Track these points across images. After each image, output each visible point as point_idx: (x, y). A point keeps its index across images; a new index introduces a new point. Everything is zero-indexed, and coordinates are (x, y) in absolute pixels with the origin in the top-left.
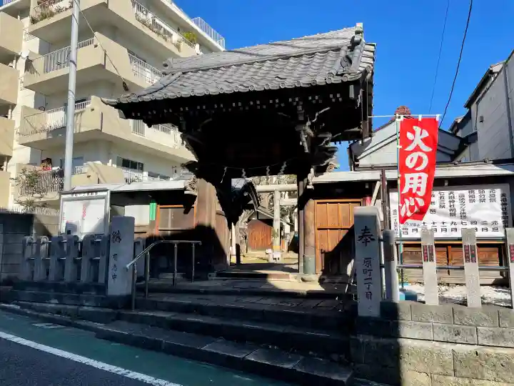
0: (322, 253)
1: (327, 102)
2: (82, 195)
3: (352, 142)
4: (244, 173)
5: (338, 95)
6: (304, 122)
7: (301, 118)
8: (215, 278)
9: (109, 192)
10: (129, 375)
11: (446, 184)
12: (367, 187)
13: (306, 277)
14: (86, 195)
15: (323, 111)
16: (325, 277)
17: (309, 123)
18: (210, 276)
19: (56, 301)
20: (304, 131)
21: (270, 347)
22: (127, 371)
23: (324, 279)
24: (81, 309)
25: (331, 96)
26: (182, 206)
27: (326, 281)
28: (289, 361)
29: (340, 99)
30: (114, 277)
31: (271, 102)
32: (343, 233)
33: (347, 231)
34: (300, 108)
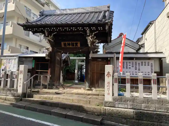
1: (97, 30)
3: (104, 44)
5: (101, 28)
6: (89, 36)
7: (88, 34)
8: (55, 88)
9: (18, 56)
10: (27, 119)
11: (134, 59)
12: (109, 59)
15: (96, 32)
17: (91, 36)
18: (53, 87)
20: (89, 39)
22: (26, 117)
25: (99, 28)
27: (94, 90)
28: (81, 115)
29: (102, 29)
30: (20, 86)
31: (78, 28)
34: (88, 31)
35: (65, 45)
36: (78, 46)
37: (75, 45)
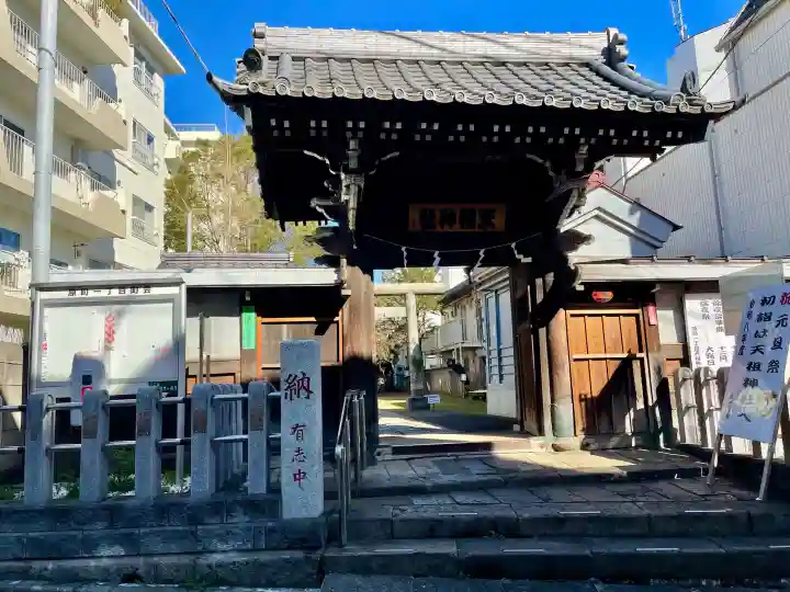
0: (581, 400)
2: (104, 293)
4: (438, 259)
7: (581, 168)
8: (390, 457)
9: (184, 286)
13: (560, 442)
14: (115, 292)
16: (590, 440)
18: (379, 454)
19: (119, 550)
21: (704, 583)
23: (588, 445)
24: (204, 561)
26: (313, 319)
27: (593, 447)
30: (299, 476)
32: (613, 367)
33: (618, 362)
34: (584, 150)
35: (426, 218)
36: (493, 225)
37: (478, 220)
